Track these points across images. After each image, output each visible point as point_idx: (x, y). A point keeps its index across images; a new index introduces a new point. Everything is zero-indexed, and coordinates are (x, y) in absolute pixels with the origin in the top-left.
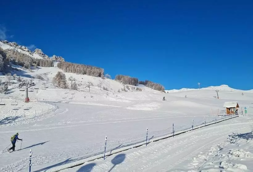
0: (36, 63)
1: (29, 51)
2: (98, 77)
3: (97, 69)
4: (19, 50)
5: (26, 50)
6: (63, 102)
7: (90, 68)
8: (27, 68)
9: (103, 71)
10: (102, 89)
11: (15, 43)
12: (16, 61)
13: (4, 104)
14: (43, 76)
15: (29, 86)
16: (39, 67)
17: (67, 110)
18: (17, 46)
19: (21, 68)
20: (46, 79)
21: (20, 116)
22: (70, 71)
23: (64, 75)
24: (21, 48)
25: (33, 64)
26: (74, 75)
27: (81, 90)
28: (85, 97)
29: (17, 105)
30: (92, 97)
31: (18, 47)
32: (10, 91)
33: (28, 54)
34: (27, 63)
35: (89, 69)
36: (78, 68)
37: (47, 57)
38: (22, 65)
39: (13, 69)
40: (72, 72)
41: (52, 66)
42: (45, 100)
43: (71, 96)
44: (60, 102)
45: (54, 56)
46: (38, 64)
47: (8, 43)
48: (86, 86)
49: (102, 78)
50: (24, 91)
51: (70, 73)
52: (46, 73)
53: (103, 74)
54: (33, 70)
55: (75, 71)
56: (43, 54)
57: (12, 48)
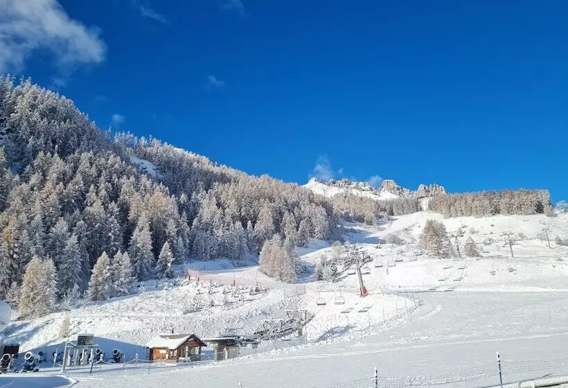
0: (385, 210)
1: (371, 189)
2: (534, 213)
3: (528, 193)
4: (355, 192)
5: (367, 187)
6: (440, 289)
7: (507, 195)
8: (371, 224)
9: (544, 196)
10: (553, 244)
11: (346, 180)
12: (350, 215)
13: (323, 302)
14: (402, 236)
15: (361, 263)
16: (394, 217)
17: (439, 308)
18: (350, 184)
19: (360, 226)
20: (409, 241)
21: (353, 325)
22: (459, 213)
23: (442, 226)
24: (356, 188)
25: (381, 214)
26: (470, 221)
27: (491, 254)
28: (493, 273)
29: (344, 303)
30: (511, 270)
31: (352, 186)
32: (342, 276)
33: (370, 195)
34: (369, 214)
35: (505, 200)
36: (477, 203)
37: (406, 192)
38: (360, 219)
39: (347, 231)
40: (463, 214)
41: (417, 211)
42: (402, 289)
43: (457, 274)
44: (432, 290)
45: (421, 187)
46: (390, 211)
47: (334, 183)
48: (504, 243)
49: (548, 216)
50: (355, 273)
51: (458, 219)
52: (406, 227)
53: (550, 204)
54: (381, 226)
55: (470, 211)
56: (398, 189)
57: (342, 190)
